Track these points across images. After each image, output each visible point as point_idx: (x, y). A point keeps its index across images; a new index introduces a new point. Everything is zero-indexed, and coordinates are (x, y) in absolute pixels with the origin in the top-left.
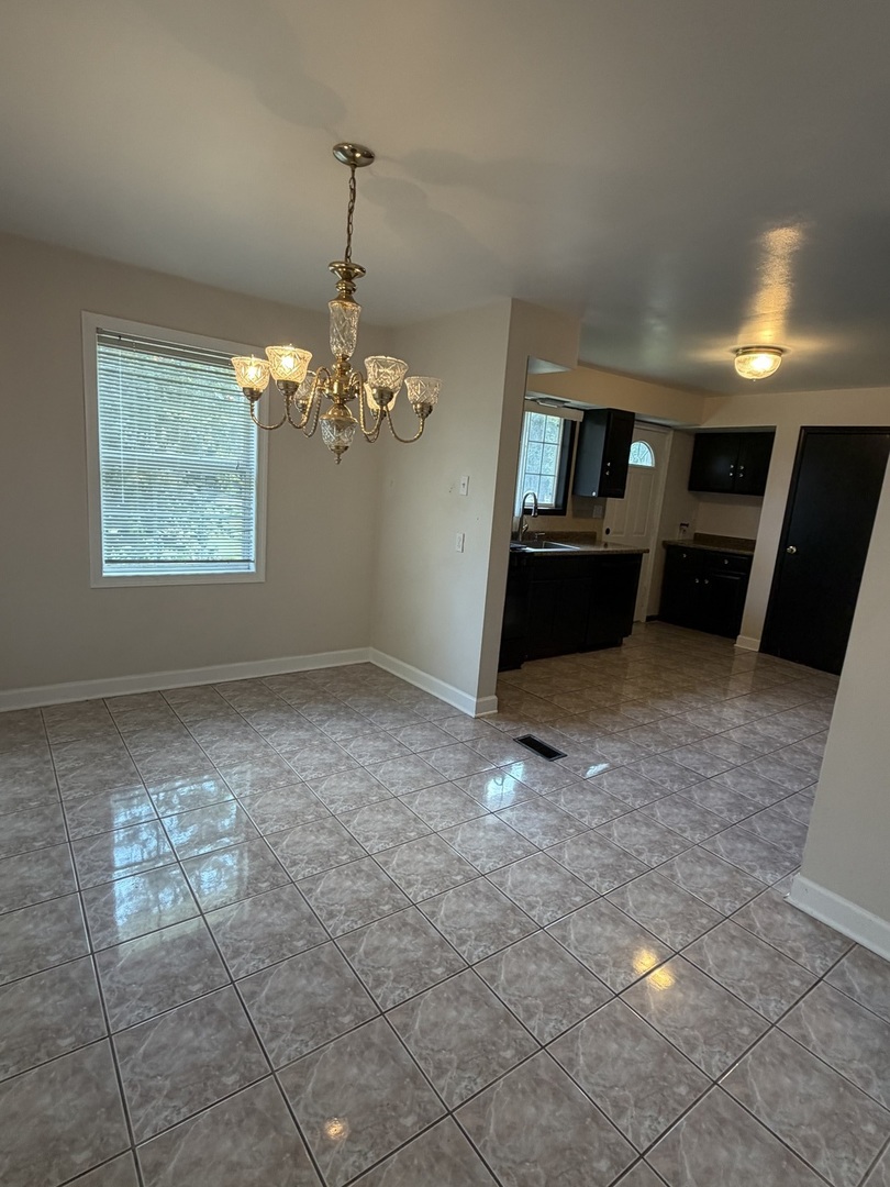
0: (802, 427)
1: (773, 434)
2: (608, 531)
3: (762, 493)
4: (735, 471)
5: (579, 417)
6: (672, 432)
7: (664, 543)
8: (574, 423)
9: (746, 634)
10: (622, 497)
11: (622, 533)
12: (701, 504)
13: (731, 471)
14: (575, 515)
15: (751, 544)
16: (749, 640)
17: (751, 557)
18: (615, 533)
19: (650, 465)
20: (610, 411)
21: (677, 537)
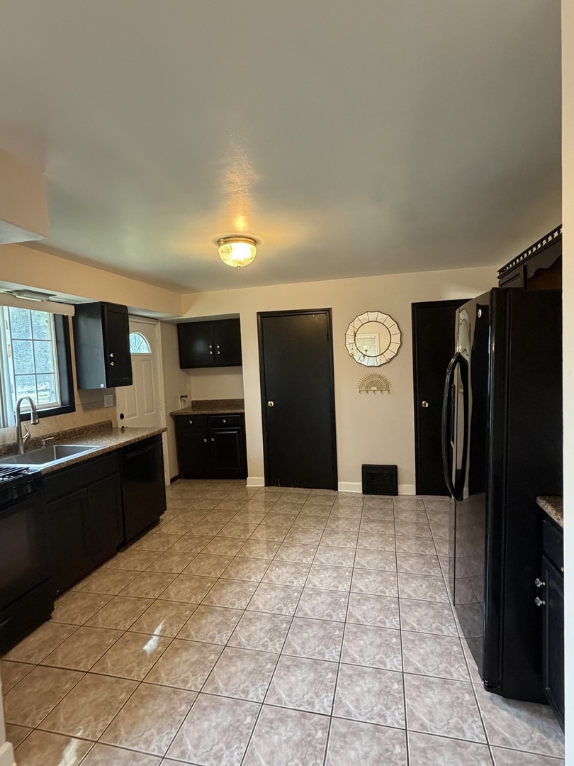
0: (258, 313)
1: (238, 320)
2: (122, 416)
3: (240, 364)
4: (214, 349)
5: (71, 312)
6: (159, 323)
7: (171, 415)
8: (65, 318)
9: (253, 475)
10: (130, 383)
11: (135, 415)
12: (192, 377)
13: (210, 350)
14: (87, 408)
15: (240, 403)
16: (256, 479)
17: (243, 415)
18: (128, 417)
19: (147, 352)
20: (102, 304)
21: (180, 407)
